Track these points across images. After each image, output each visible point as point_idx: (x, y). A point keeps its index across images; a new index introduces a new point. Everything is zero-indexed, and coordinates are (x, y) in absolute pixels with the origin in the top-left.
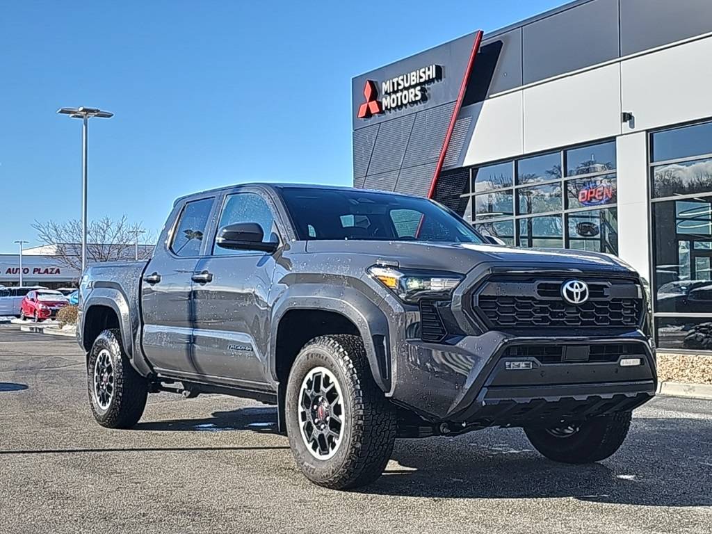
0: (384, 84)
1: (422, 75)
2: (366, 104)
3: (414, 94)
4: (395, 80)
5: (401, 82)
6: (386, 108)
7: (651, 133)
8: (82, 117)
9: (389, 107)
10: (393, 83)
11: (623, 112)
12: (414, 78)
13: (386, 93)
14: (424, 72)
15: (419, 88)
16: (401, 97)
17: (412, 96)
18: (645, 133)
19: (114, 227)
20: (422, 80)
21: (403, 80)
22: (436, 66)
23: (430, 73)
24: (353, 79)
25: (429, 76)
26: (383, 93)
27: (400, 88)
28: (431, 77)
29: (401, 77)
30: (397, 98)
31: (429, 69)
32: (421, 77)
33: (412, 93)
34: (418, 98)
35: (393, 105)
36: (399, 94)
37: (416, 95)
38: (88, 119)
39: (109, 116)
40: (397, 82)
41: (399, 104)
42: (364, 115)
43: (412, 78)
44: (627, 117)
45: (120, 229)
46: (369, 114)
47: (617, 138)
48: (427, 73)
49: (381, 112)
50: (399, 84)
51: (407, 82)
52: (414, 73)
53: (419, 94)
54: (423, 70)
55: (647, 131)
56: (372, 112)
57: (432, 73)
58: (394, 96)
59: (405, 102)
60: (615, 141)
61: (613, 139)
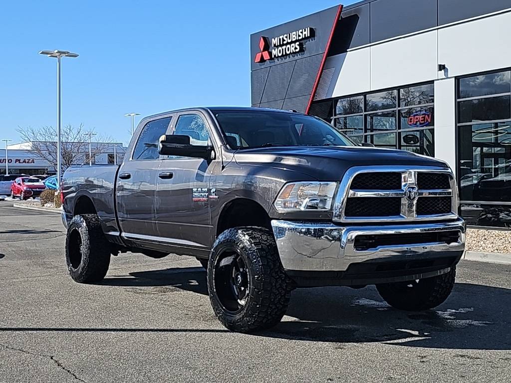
0: (273, 39)
1: (300, 34)
2: (261, 53)
3: (294, 47)
4: (281, 37)
5: (285, 39)
6: (275, 56)
7: (458, 79)
8: (56, 57)
9: (277, 56)
10: (280, 39)
11: (439, 64)
12: (295, 36)
13: (275, 45)
14: (302, 33)
15: (298, 43)
16: (285, 49)
17: (293, 49)
18: (454, 79)
20: (300, 38)
21: (287, 37)
22: (310, 28)
24: (251, 35)
25: (305, 35)
26: (273, 46)
27: (285, 42)
28: (306, 36)
29: (286, 35)
30: (283, 49)
31: (305, 31)
32: (299, 36)
33: (293, 46)
34: (297, 50)
35: (280, 55)
36: (284, 47)
38: (61, 58)
39: (76, 56)
40: (283, 38)
42: (259, 61)
43: (293, 36)
44: (442, 67)
47: (435, 82)
48: (304, 33)
49: (271, 59)
50: (284, 40)
51: (290, 39)
52: (295, 33)
53: (298, 47)
54: (301, 31)
55: (456, 78)
56: (265, 59)
57: (307, 33)
58: (280, 48)
59: (288, 53)
61: (432, 82)
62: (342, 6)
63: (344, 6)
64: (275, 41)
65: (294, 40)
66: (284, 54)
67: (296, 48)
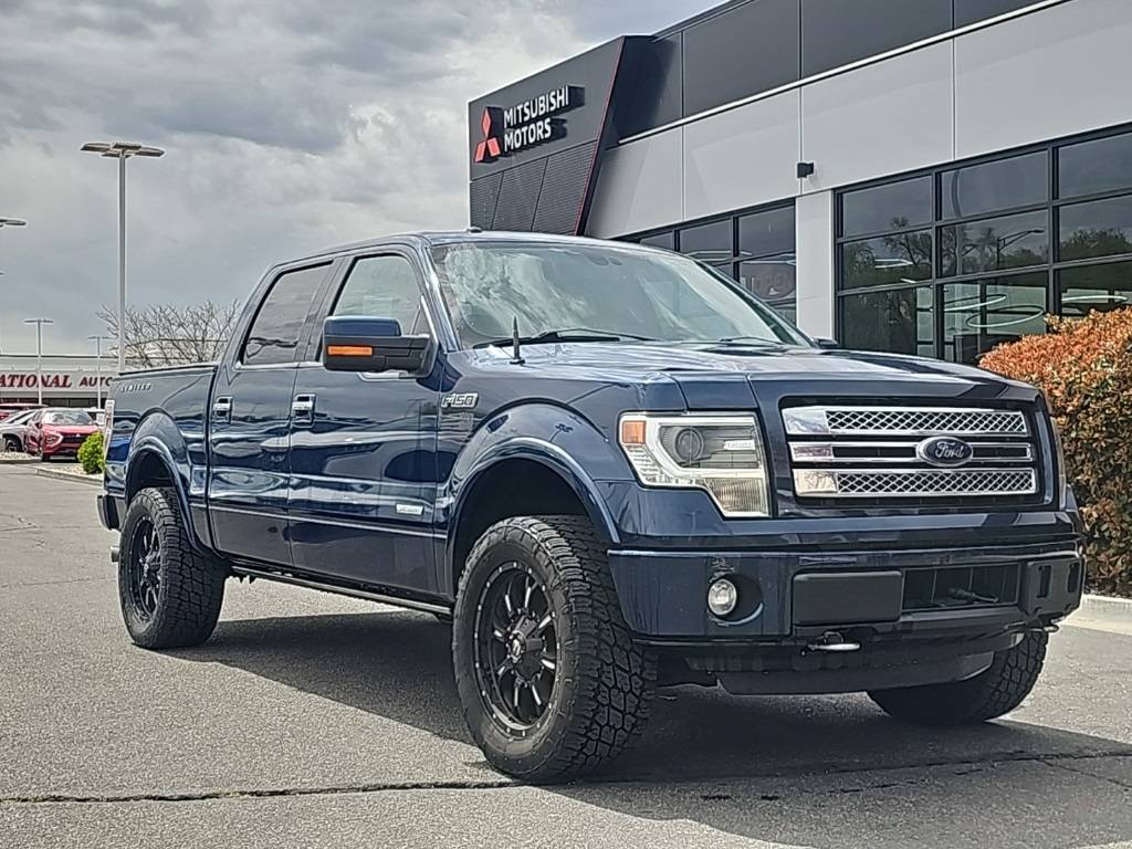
0: (506, 113)
1: (553, 101)
2: (485, 143)
3: (542, 129)
4: (519, 108)
5: (526, 111)
6: (509, 147)
7: (838, 194)
8: (118, 156)
9: (512, 148)
10: (517, 111)
11: (802, 162)
12: (543, 105)
13: (509, 124)
14: (555, 97)
15: (548, 120)
16: (527, 133)
17: (540, 132)
18: (830, 192)
20: (553, 109)
21: (529, 107)
22: (570, 88)
25: (561, 102)
26: (505, 126)
27: (526, 119)
28: (563, 104)
29: (527, 104)
31: (560, 94)
32: (551, 105)
33: (540, 127)
34: (547, 135)
35: (518, 146)
36: (524, 129)
38: (127, 160)
39: (159, 155)
42: (482, 158)
43: (541, 105)
44: (805, 170)
46: (488, 158)
47: (797, 200)
48: (559, 98)
49: (503, 154)
50: (524, 115)
51: (534, 111)
52: (542, 98)
53: (548, 128)
54: (553, 93)
55: (834, 190)
56: (493, 155)
57: (563, 98)
58: (518, 131)
59: (532, 141)
60: (794, 204)
61: (792, 201)
64: (509, 116)
65: (541, 113)
66: (525, 143)
67: (545, 131)
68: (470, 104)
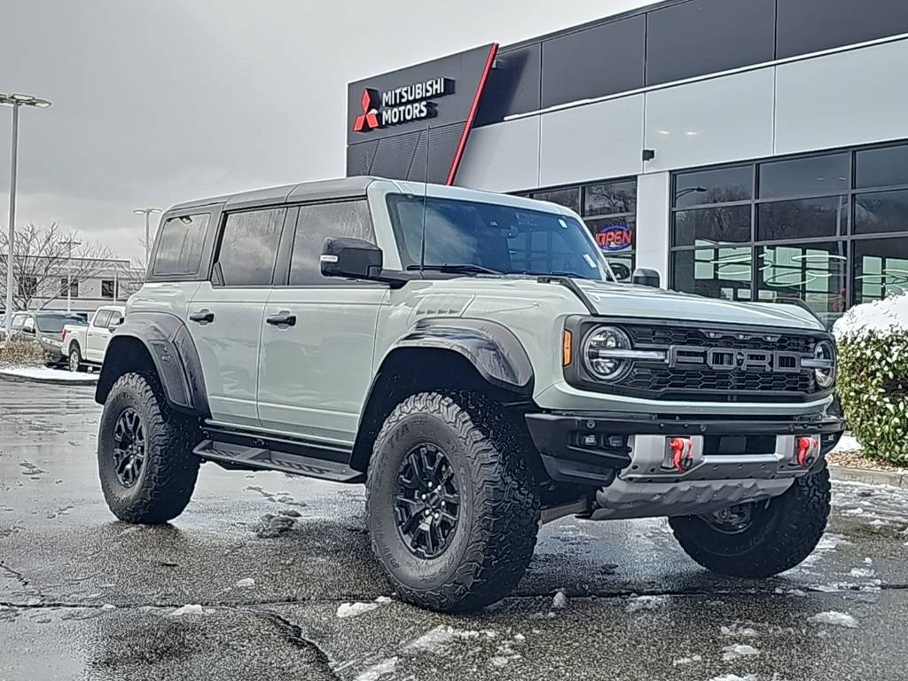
0: (385, 94)
1: (429, 88)
2: (364, 117)
3: (418, 109)
4: (398, 91)
5: (404, 94)
6: (387, 122)
7: (674, 174)
9: (390, 122)
10: (396, 95)
11: (646, 149)
12: (420, 91)
13: (387, 104)
14: (431, 86)
15: (424, 103)
16: (404, 111)
17: (416, 111)
18: (668, 174)
19: (42, 237)
20: (428, 94)
21: (406, 92)
22: (445, 79)
23: (438, 86)
25: (436, 90)
26: (384, 104)
27: (403, 100)
28: (439, 92)
30: (400, 112)
31: (437, 83)
32: (427, 91)
33: (416, 108)
34: (423, 115)
35: (395, 121)
36: (402, 108)
37: (421, 111)
40: (400, 93)
41: (402, 119)
42: (360, 128)
43: (417, 91)
44: (649, 155)
45: (49, 239)
46: (366, 128)
47: (639, 178)
48: (435, 87)
51: (411, 95)
52: (420, 86)
53: (424, 109)
54: (430, 83)
55: (670, 172)
56: (371, 126)
57: (439, 87)
59: (408, 118)
60: (636, 180)
61: (635, 177)
62: (498, 45)
63: (500, 46)
64: (387, 97)
65: (418, 97)
68: (349, 85)
